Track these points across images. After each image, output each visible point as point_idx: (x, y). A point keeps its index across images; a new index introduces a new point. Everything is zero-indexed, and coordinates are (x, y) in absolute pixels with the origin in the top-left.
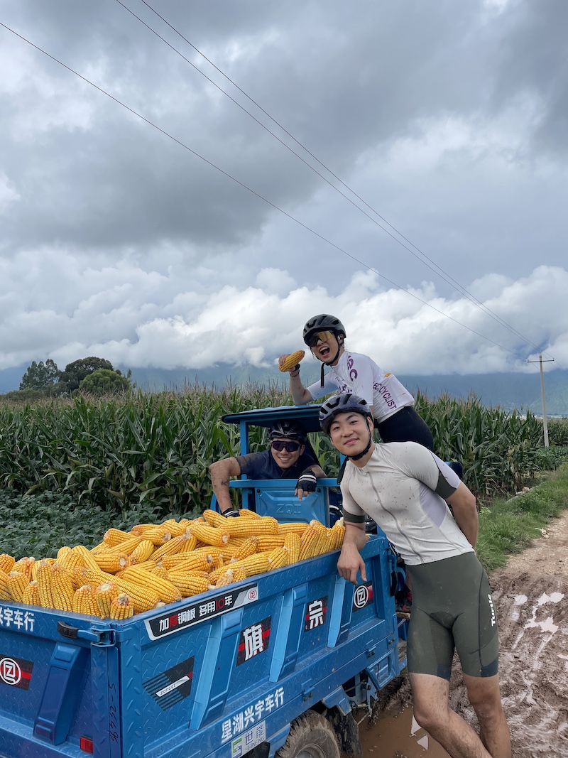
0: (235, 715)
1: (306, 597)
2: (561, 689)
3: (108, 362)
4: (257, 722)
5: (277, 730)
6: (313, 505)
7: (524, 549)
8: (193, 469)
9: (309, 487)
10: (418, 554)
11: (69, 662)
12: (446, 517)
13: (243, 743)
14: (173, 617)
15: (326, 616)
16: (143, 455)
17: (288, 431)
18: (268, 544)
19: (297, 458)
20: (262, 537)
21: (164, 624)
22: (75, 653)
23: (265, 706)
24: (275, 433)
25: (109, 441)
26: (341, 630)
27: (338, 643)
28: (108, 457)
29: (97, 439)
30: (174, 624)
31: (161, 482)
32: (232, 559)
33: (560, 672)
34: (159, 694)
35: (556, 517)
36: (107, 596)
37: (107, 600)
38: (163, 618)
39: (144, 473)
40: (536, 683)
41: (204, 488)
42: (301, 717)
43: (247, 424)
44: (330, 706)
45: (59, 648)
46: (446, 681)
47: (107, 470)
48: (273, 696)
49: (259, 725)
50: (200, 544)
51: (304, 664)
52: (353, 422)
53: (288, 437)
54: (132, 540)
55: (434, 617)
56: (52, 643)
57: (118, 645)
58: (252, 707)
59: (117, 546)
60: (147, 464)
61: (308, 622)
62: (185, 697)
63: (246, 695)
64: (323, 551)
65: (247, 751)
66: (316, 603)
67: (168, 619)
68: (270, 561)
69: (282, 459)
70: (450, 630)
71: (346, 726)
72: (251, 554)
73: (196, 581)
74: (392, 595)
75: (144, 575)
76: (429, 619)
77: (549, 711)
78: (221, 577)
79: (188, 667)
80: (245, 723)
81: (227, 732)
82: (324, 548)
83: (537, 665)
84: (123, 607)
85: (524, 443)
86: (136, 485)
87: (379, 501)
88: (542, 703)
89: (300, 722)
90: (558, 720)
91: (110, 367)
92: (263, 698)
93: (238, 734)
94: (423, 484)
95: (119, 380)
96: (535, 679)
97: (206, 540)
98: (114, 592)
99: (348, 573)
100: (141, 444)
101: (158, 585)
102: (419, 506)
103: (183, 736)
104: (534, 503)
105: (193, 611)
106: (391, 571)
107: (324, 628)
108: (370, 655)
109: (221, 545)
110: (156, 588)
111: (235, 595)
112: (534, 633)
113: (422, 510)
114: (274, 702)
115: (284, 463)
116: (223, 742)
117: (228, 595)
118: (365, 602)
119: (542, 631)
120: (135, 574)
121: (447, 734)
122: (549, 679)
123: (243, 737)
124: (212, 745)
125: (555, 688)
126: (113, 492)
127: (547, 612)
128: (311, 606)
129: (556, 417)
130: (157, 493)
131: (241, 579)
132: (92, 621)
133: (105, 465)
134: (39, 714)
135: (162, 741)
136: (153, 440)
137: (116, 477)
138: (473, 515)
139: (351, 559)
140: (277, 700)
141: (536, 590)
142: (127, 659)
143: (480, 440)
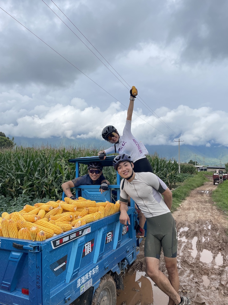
0: (82, 277)
1: (107, 231)
2: (190, 262)
3: (4, 133)
4: (89, 279)
5: (96, 282)
6: (105, 195)
7: (174, 211)
8: (46, 180)
9: (105, 189)
10: (151, 213)
11: (18, 259)
12: (161, 200)
13: (84, 287)
14: (61, 239)
15: (113, 238)
16: (24, 174)
17: (96, 166)
18: (92, 211)
19: (99, 176)
20: (90, 208)
21: (58, 242)
22: (20, 255)
23: (92, 273)
24: (91, 167)
25: (8, 168)
26: (118, 243)
27: (117, 248)
28: (8, 174)
29: (3, 167)
30: (61, 242)
31: (31, 186)
32: (79, 217)
33: (189, 256)
34: (55, 270)
35: (184, 199)
36: (35, 232)
37: (35, 234)
38: (57, 240)
39: (24, 181)
40: (181, 260)
41: (51, 188)
42: (103, 277)
43: (79, 163)
44: (114, 272)
45: (13, 253)
46: (158, 260)
47: (7, 180)
48: (95, 269)
49: (90, 280)
50: (64, 211)
51: (105, 257)
52: (126, 165)
53: (97, 168)
54: (36, 209)
55: (156, 236)
56: (10, 251)
57: (41, 251)
58: (88, 273)
59: (30, 212)
60: (25, 178)
61: (107, 240)
62: (64, 270)
63: (85, 269)
64: (112, 213)
65: (86, 290)
66: (110, 233)
67: (59, 240)
68: (94, 217)
69: (94, 177)
70: (161, 241)
71: (118, 279)
72: (86, 214)
73: (67, 225)
74: (135, 229)
75: (47, 223)
76: (154, 237)
77: (187, 270)
78: (76, 224)
79: (65, 259)
80: (85, 279)
81: (79, 283)
82: (112, 212)
83: (181, 254)
84: (42, 236)
85: (173, 172)
86: (20, 186)
87: (137, 194)
88: (184, 268)
89: (103, 278)
90: (190, 274)
91: (5, 136)
92: (91, 270)
93: (83, 284)
94: (154, 188)
95: (8, 142)
96: (181, 259)
97: (67, 209)
98: (38, 230)
99: (124, 222)
100: (23, 169)
101: (53, 227)
102: (152, 196)
103: (63, 286)
104: (177, 194)
105: (68, 237)
106: (135, 221)
107: (112, 243)
108: (127, 252)
109: (73, 211)
110: (52, 228)
111: (83, 230)
112: (179, 242)
113: (153, 198)
114: (95, 271)
115: (94, 178)
116: (78, 287)
117: (80, 230)
118: (126, 232)
119: (182, 242)
120: (43, 223)
121: (158, 279)
122: (186, 259)
123: (85, 284)
124: (74, 289)
125: (188, 262)
126: (10, 189)
127: (183, 234)
128: (108, 234)
129: (183, 162)
130: (30, 190)
131: (84, 225)
132: (29, 242)
133: (6, 178)
134: (3, 280)
135: (56, 288)
136: (29, 167)
137: (11, 183)
138: (171, 199)
139: (124, 216)
140: (96, 270)
141: (179, 226)
142: (44, 257)
143: (158, 171)
